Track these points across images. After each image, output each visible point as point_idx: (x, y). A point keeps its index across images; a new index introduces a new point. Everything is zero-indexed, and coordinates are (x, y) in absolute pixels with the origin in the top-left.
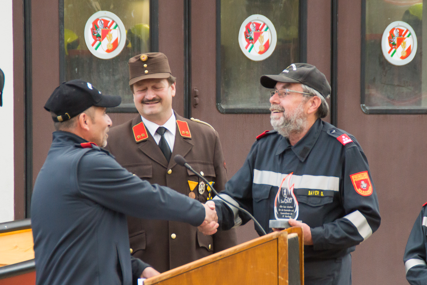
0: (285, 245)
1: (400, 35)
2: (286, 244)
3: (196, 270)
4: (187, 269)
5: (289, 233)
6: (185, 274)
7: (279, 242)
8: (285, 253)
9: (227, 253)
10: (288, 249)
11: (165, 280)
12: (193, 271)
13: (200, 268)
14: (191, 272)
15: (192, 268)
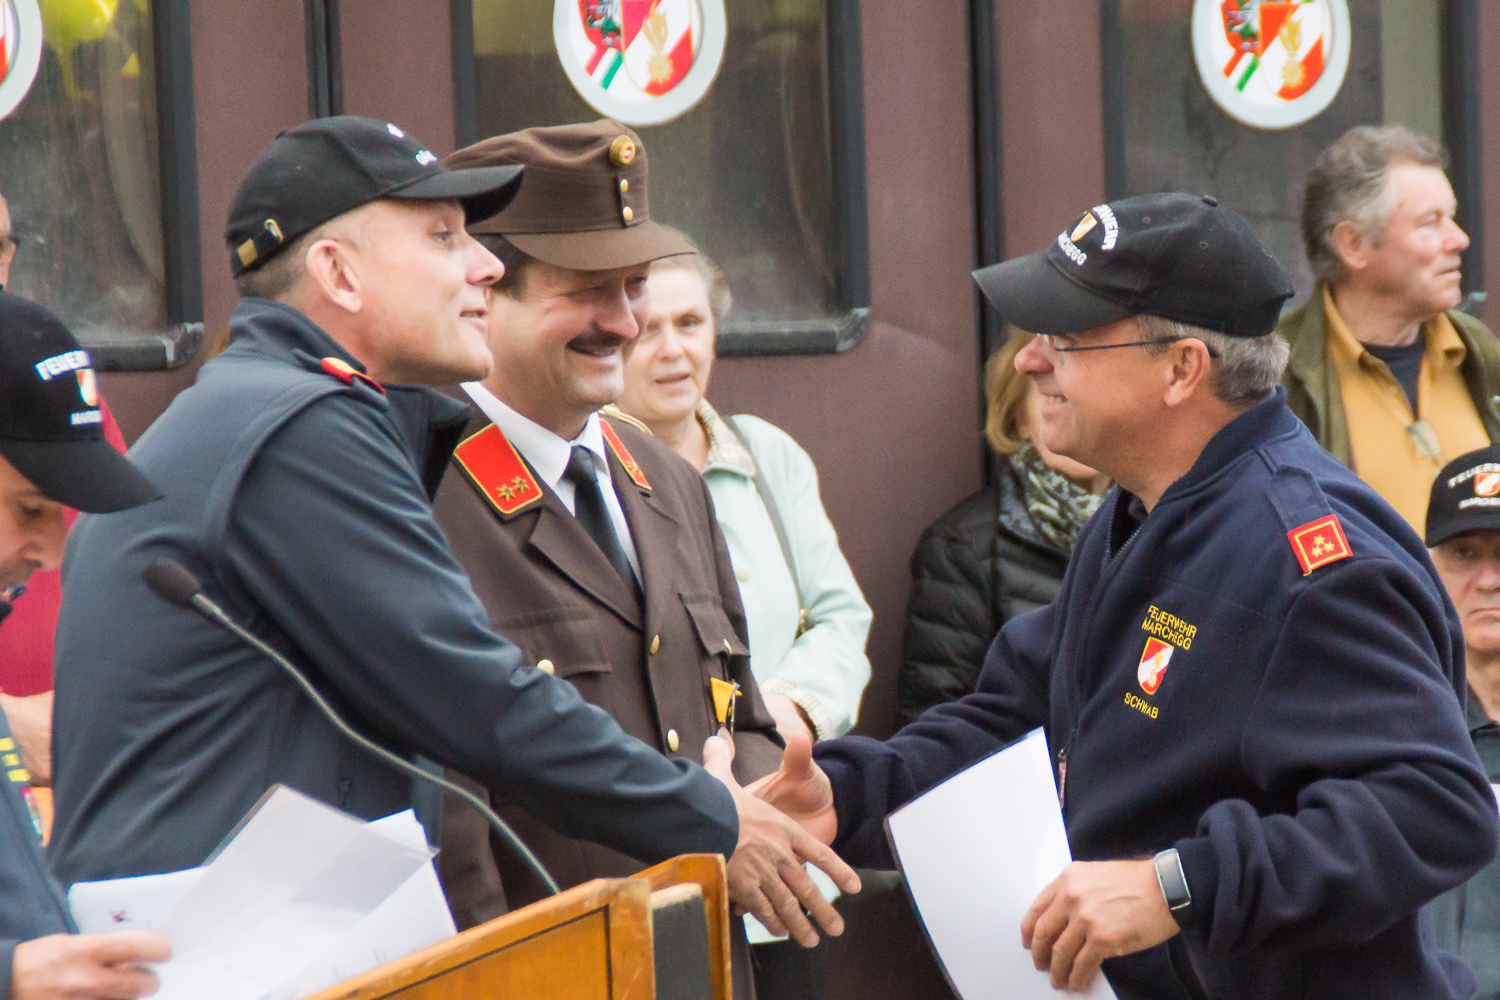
0: (641, 937)
2: (644, 931)
5: (658, 886)
10: (652, 953)
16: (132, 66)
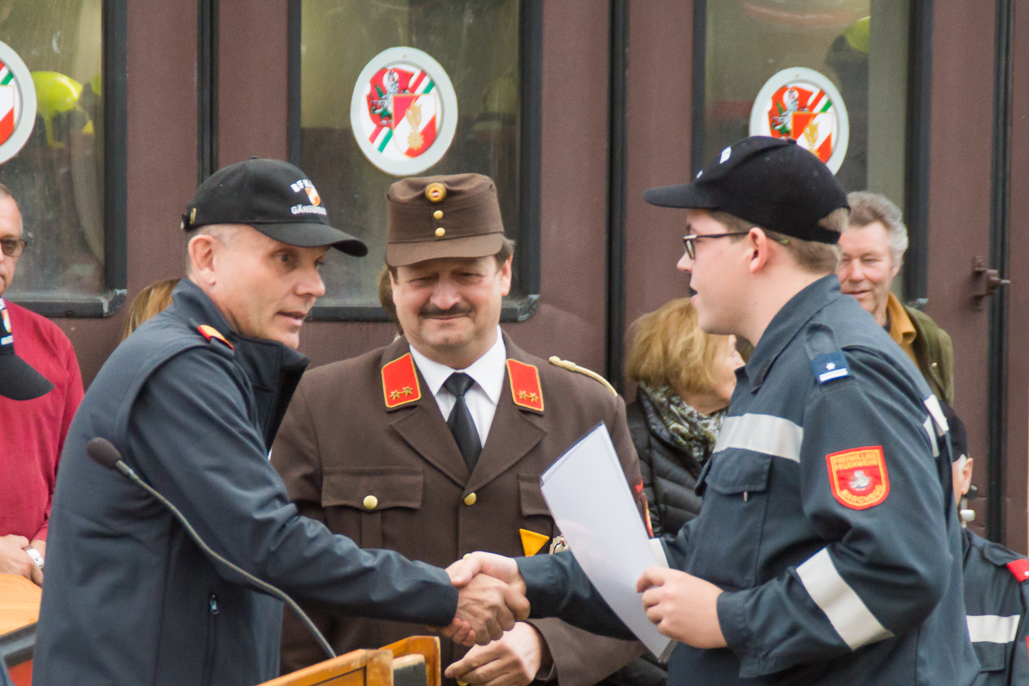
7: (368, 678)
16: (89, 128)
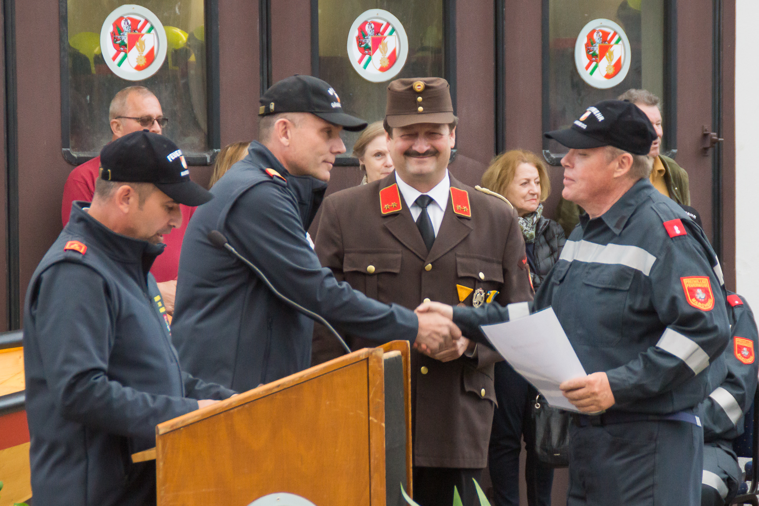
0: (380, 369)
1: (604, 41)
2: (381, 367)
3: (240, 408)
4: (226, 407)
5: (386, 351)
6: (222, 415)
7: (370, 364)
8: (379, 381)
9: (289, 381)
10: (383, 375)
11: (191, 424)
12: (236, 409)
13: (247, 406)
14: (232, 411)
15: (234, 405)
